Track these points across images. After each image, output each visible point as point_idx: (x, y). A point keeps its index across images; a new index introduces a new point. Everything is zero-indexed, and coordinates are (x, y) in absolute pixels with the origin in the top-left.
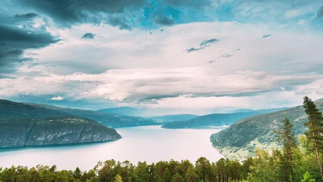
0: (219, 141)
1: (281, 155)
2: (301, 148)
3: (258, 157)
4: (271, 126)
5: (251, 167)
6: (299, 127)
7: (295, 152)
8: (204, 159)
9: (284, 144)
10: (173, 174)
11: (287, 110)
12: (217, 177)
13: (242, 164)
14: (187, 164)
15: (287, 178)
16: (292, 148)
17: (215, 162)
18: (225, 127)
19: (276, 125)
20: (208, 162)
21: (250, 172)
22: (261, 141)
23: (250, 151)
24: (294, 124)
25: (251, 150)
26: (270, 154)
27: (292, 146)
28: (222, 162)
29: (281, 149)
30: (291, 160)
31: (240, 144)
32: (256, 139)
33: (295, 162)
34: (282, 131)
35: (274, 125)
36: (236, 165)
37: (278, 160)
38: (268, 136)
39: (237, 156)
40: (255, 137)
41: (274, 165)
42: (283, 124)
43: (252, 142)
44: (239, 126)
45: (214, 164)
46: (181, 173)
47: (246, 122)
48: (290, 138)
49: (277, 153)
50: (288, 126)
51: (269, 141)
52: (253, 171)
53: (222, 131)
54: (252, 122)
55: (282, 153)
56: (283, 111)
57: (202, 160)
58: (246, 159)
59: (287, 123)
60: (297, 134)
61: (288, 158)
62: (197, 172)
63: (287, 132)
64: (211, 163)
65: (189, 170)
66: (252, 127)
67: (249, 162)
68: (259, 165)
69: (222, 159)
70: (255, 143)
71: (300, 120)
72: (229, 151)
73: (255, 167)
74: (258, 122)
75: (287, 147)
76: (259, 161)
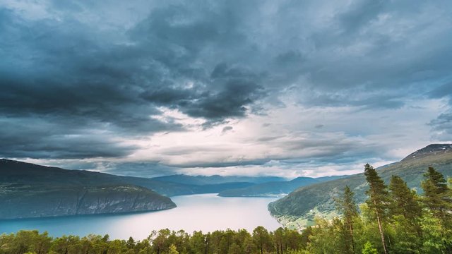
0: (277, 210)
1: (341, 224)
2: (362, 217)
3: (317, 226)
4: (331, 194)
5: (311, 237)
6: (360, 195)
7: (356, 222)
8: (262, 228)
9: (345, 213)
10: (229, 244)
11: (347, 178)
12: (276, 247)
13: (301, 233)
14: (244, 233)
15: (348, 248)
16: (353, 217)
17: (273, 232)
18: (283, 195)
19: (335, 193)
20: (266, 231)
21: (309, 242)
22: (321, 210)
23: (309, 220)
24: (355, 192)
25: (310, 218)
26: (330, 222)
27: (353, 214)
28: (281, 232)
29: (341, 218)
30: (352, 229)
31: (298, 213)
32: (316, 207)
33: (357, 232)
34: (343, 199)
35: (334, 193)
36: (295, 235)
37: (338, 229)
38: (327, 204)
39: (296, 225)
40: (315, 205)
41: (335, 234)
42: (343, 192)
43: (311, 211)
44: (298, 194)
45: (271, 233)
46: (238, 242)
47: (305, 190)
48: (351, 207)
49: (337, 222)
50: (349, 194)
51: (329, 210)
52: (313, 240)
53: (280, 200)
54: (311, 190)
55: (342, 222)
56: (343, 179)
57: (259, 229)
58: (305, 228)
59: (348, 191)
60: (358, 202)
61: (348, 227)
62: (254, 242)
63: (348, 201)
64: (269, 232)
65: (246, 240)
66: (311, 195)
67: (308, 231)
68: (319, 234)
69: (281, 228)
70: (315, 212)
71: (361, 188)
72: (287, 220)
73: (315, 237)
74: (318, 190)
75: (348, 216)
76: (319, 230)
